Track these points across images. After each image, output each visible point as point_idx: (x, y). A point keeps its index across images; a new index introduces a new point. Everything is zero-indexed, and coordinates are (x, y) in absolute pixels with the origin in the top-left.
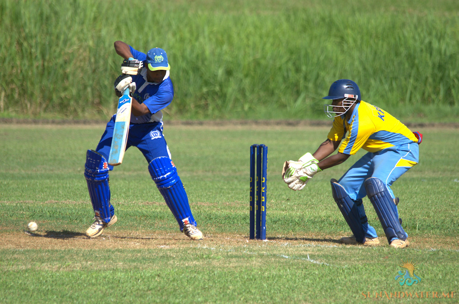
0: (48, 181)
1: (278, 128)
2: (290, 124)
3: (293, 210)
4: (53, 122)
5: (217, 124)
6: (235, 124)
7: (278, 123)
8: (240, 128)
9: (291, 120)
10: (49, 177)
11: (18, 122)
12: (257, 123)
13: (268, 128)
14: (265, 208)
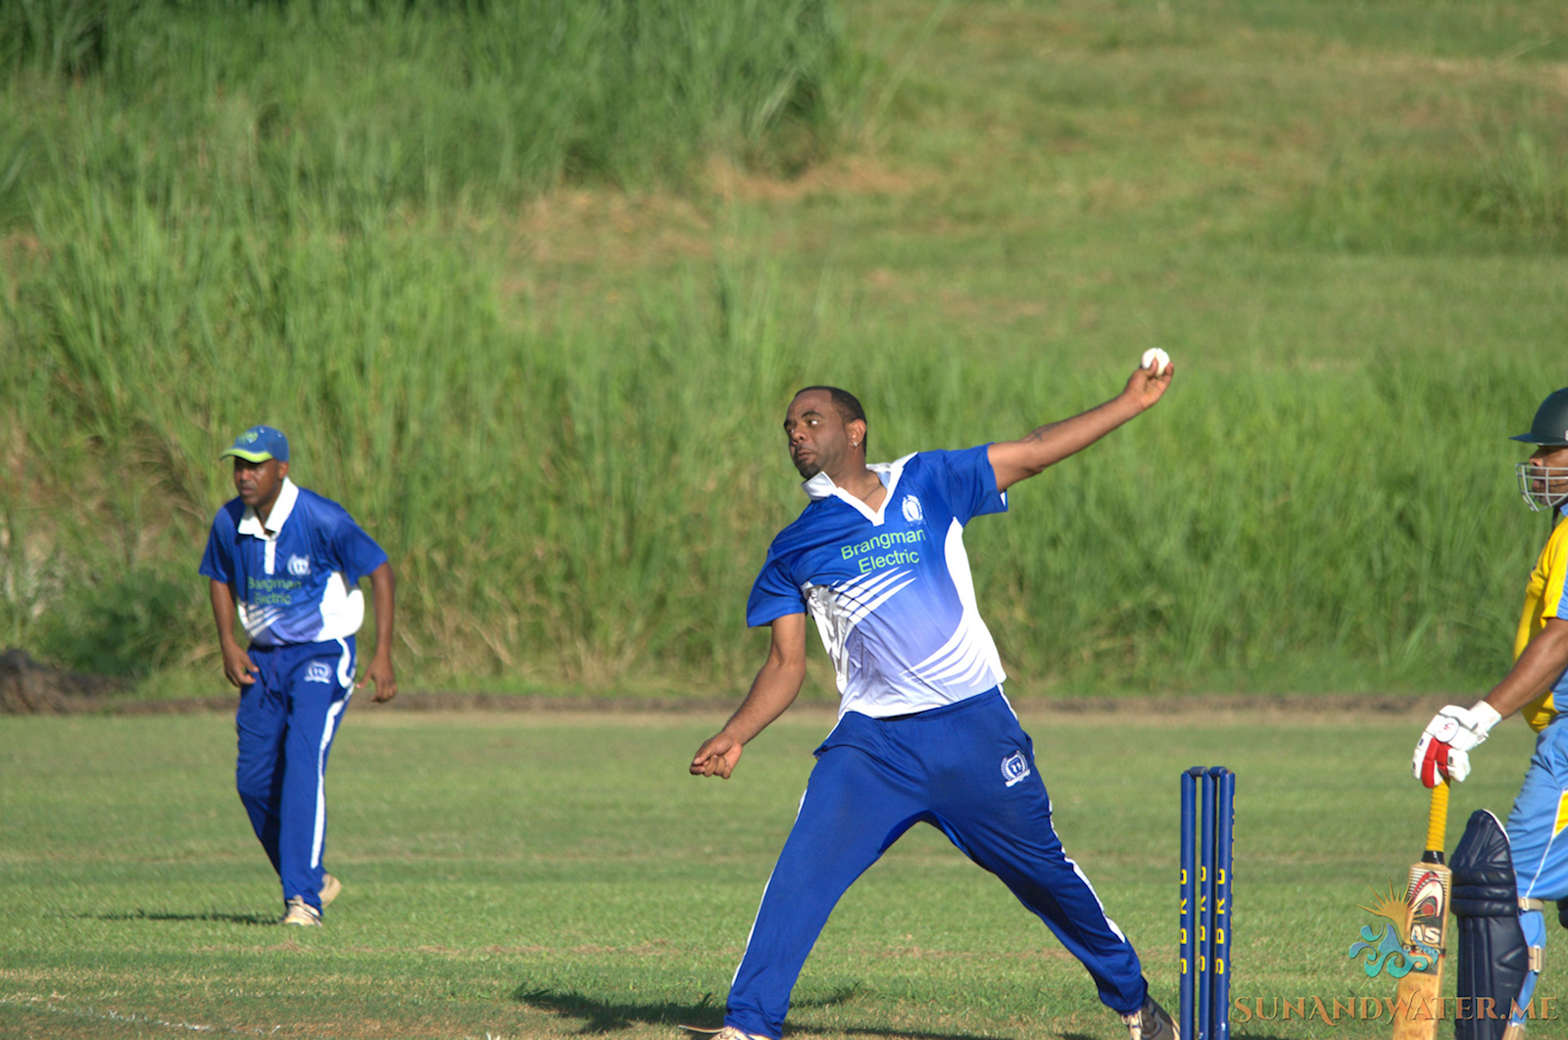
0: (606, 887)
1: (1348, 721)
2: (1386, 708)
3: (1335, 971)
4: (656, 706)
5: (1159, 709)
6: (1218, 708)
7: (1349, 706)
8: (1229, 719)
9: (1390, 696)
10: (611, 877)
11: (551, 707)
12: (1282, 703)
13: (1319, 722)
14: (1228, 964)
